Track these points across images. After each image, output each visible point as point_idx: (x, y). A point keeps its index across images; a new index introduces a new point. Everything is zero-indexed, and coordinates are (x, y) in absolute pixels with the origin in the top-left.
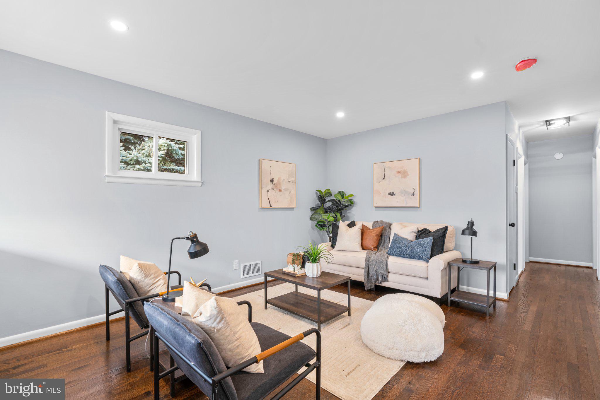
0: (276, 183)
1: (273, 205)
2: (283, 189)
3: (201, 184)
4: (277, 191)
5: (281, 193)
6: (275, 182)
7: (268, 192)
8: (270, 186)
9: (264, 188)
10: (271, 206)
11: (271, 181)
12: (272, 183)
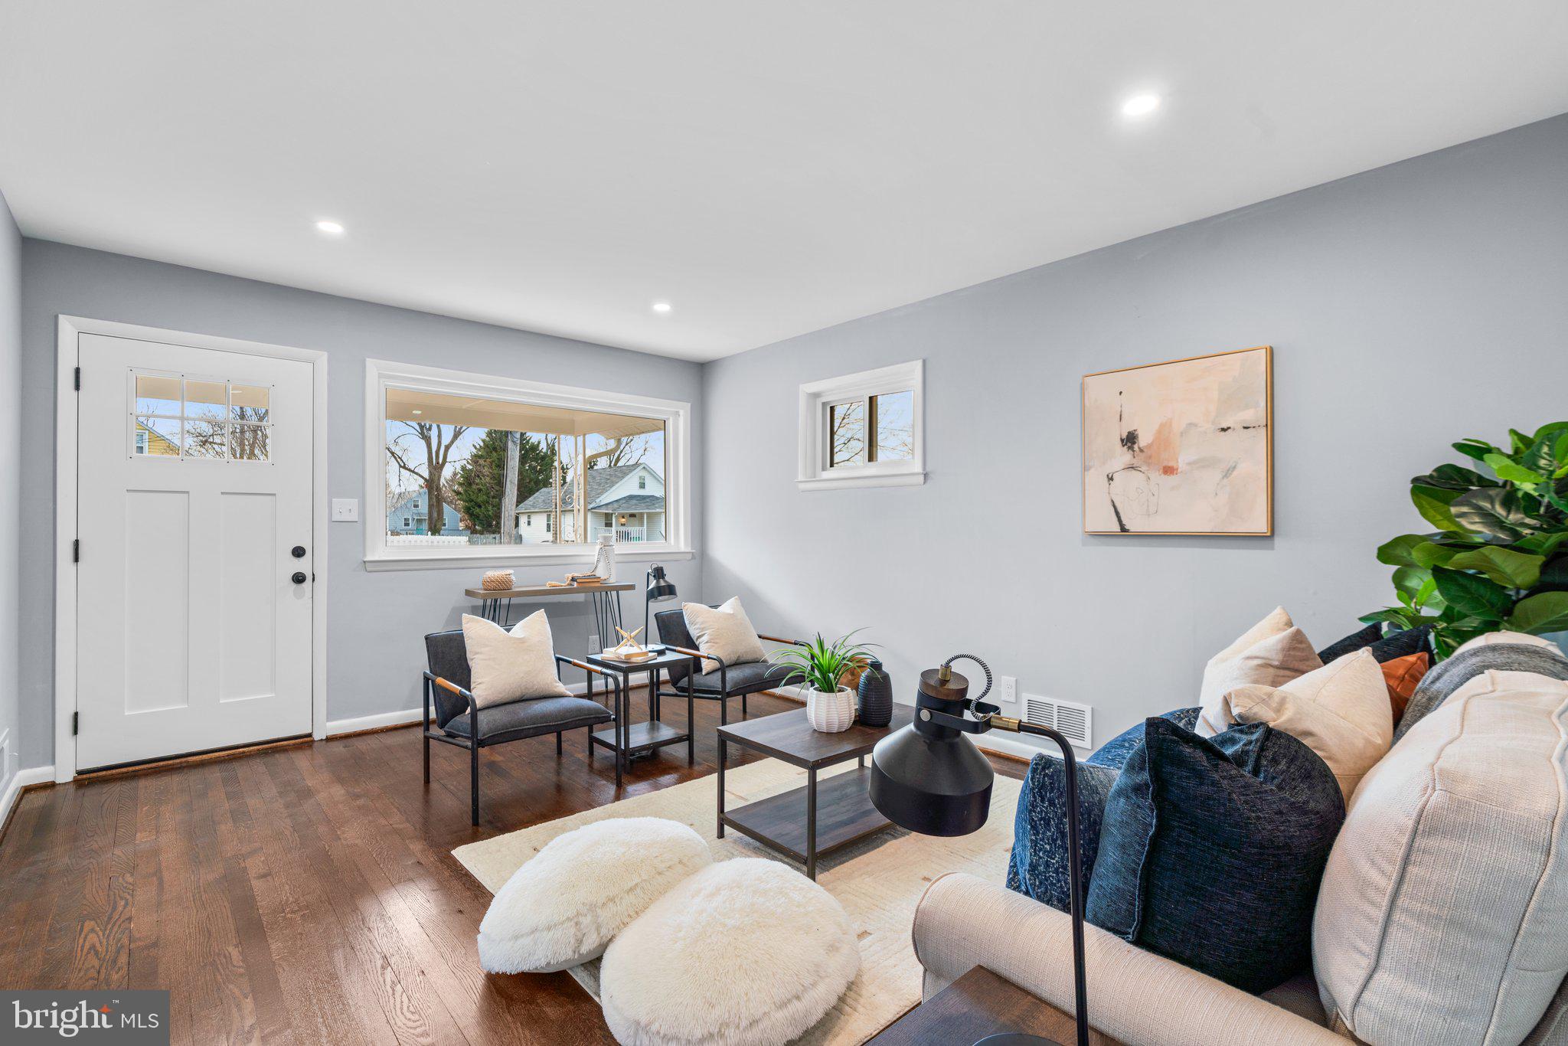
0: (1149, 446)
1: (1132, 526)
2: (1189, 464)
3: (922, 478)
4: (1157, 477)
5: (1171, 480)
6: (1143, 441)
7: (1111, 479)
8: (1124, 457)
9: (1092, 471)
10: (1123, 529)
11: (1122, 440)
12: (1131, 448)
